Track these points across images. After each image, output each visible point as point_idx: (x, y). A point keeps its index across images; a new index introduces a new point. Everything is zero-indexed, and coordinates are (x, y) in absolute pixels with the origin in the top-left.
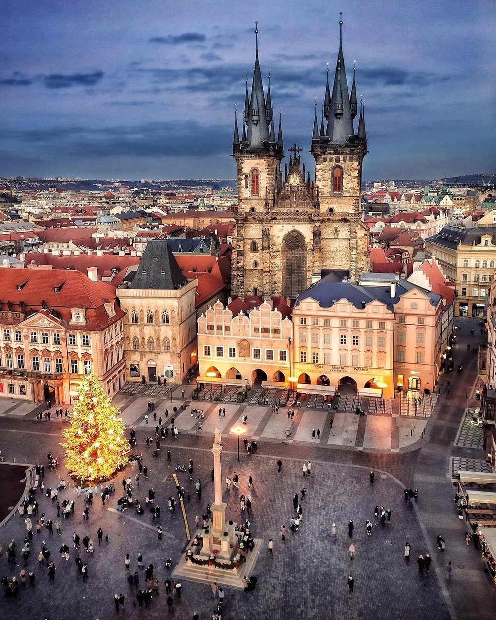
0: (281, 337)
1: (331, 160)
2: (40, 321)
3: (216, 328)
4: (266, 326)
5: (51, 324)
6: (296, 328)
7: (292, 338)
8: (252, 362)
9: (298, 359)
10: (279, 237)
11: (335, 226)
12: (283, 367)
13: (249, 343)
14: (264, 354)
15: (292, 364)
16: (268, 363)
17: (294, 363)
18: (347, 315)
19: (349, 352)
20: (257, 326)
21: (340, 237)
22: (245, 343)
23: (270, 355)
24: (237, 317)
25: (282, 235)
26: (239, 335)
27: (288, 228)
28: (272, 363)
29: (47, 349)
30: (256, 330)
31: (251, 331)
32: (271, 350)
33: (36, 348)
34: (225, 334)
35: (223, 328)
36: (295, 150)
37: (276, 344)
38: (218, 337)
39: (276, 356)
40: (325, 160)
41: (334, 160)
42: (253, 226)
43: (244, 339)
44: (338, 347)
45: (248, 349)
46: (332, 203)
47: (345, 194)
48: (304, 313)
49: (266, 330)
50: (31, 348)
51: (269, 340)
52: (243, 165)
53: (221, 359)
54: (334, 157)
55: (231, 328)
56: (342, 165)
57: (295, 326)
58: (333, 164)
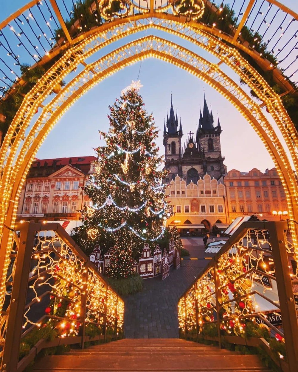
0: (218, 195)
1: (207, 136)
2: (66, 173)
3: (176, 193)
4: (208, 189)
5: (74, 175)
6: (228, 189)
7: (225, 195)
8: (200, 215)
9: (230, 210)
10: (185, 172)
11: (212, 165)
12: (221, 217)
13: (198, 201)
14: (207, 209)
15: (227, 214)
16: (211, 214)
17: (228, 213)
18: (258, 178)
19: (263, 202)
20: (202, 190)
21: (214, 170)
22: (195, 201)
23: (212, 209)
24: (189, 185)
25: (187, 171)
26: (191, 197)
27: (190, 167)
28: (214, 214)
29: (67, 194)
30: (202, 192)
31: (199, 193)
32: (213, 205)
33: (58, 194)
34: (182, 197)
35: (181, 193)
36: (191, 134)
37: (215, 201)
38: (178, 199)
39: (216, 209)
40: (205, 136)
41: (209, 136)
42: (173, 167)
43: (195, 199)
44: (256, 199)
45: (197, 206)
46: (209, 155)
47: (215, 150)
48: (231, 179)
49: (208, 192)
50: (54, 195)
51: (210, 198)
52: (168, 141)
53: (180, 214)
54: (208, 135)
55: (186, 193)
56: (213, 138)
57: (227, 188)
58: (208, 138)
